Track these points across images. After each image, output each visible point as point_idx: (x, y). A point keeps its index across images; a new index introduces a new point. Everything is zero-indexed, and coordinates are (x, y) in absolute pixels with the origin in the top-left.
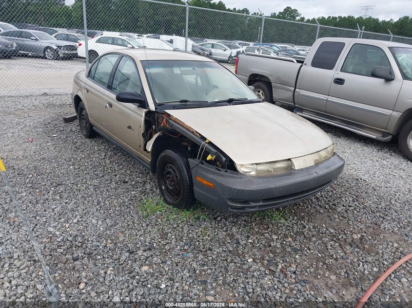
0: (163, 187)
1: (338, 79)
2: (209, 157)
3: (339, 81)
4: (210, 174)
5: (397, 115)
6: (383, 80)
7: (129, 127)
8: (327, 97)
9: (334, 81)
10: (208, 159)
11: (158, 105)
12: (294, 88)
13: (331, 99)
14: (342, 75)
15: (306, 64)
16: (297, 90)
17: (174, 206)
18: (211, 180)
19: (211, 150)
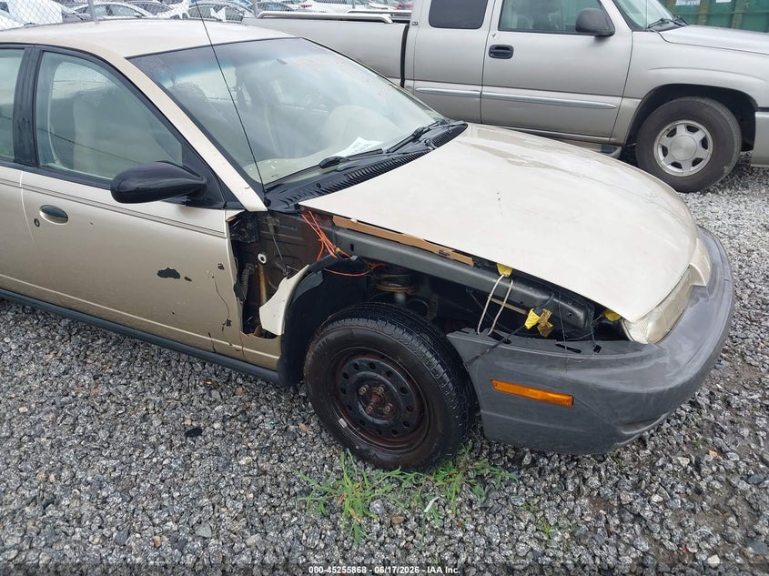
0: (343, 423)
1: (498, 47)
2: (532, 320)
3: (502, 52)
4: (552, 366)
5: (631, 105)
6: (592, 38)
7: (170, 273)
8: (479, 88)
9: (490, 52)
10: (529, 324)
11: (269, 190)
12: (400, 81)
13: (488, 91)
14: (505, 38)
15: (416, 24)
16: (407, 83)
17: (406, 468)
18: (561, 386)
19: (531, 298)
